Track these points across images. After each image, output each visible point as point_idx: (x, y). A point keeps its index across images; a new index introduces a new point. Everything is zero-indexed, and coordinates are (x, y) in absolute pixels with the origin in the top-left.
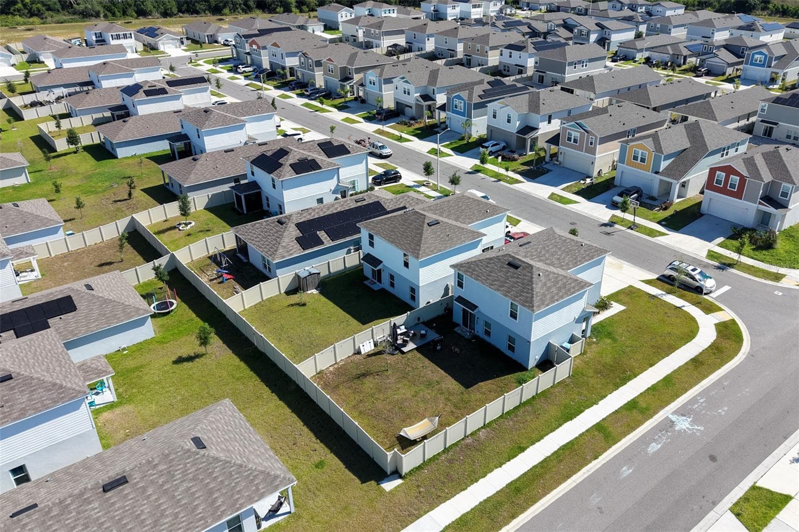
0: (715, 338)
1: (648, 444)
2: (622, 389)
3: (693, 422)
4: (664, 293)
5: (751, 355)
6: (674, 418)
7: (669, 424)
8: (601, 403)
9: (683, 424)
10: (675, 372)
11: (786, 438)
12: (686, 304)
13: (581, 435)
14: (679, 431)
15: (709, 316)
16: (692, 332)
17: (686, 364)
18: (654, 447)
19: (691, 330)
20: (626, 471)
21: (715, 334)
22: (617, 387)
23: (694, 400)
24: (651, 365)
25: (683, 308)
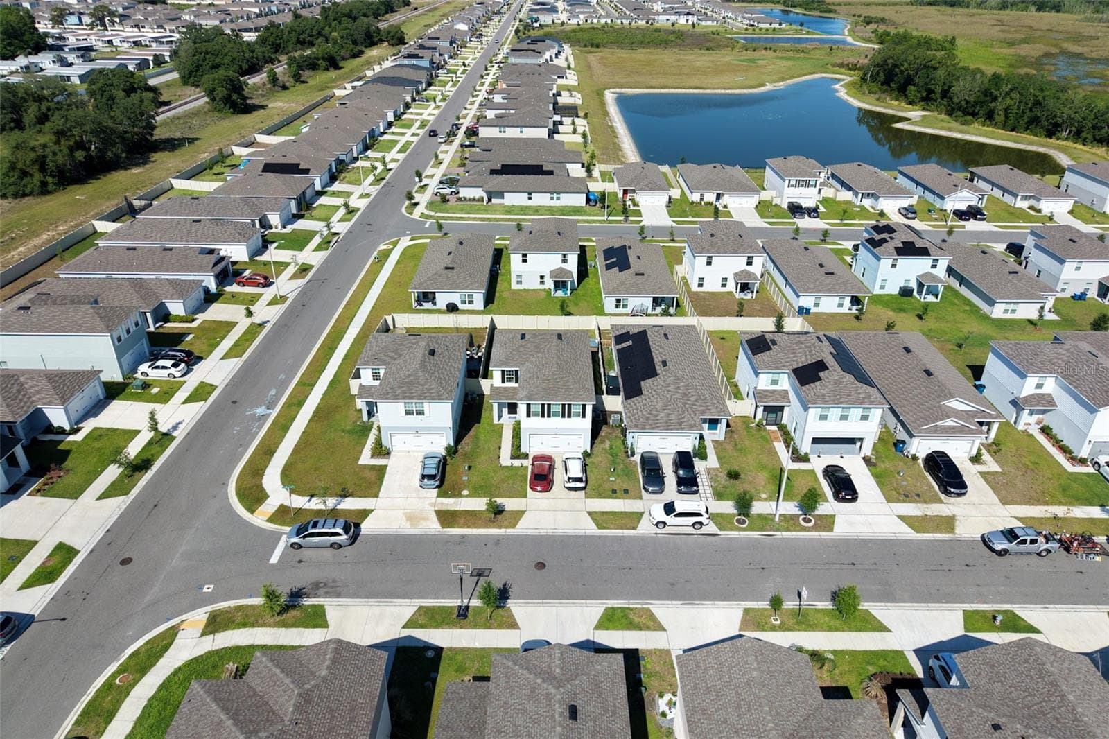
0: (264, 481)
1: (277, 392)
2: (314, 409)
3: (255, 414)
4: (338, 507)
5: (225, 484)
6: (269, 411)
7: (270, 406)
8: (321, 396)
9: (261, 411)
10: (284, 437)
11: (188, 433)
12: (307, 506)
13: (319, 378)
14: (261, 406)
15: (278, 504)
16: (287, 476)
17: (277, 447)
18: (273, 392)
19: (289, 477)
20: (282, 377)
21: (264, 486)
22: (318, 408)
23: (260, 428)
24: (304, 432)
25: (308, 498)
